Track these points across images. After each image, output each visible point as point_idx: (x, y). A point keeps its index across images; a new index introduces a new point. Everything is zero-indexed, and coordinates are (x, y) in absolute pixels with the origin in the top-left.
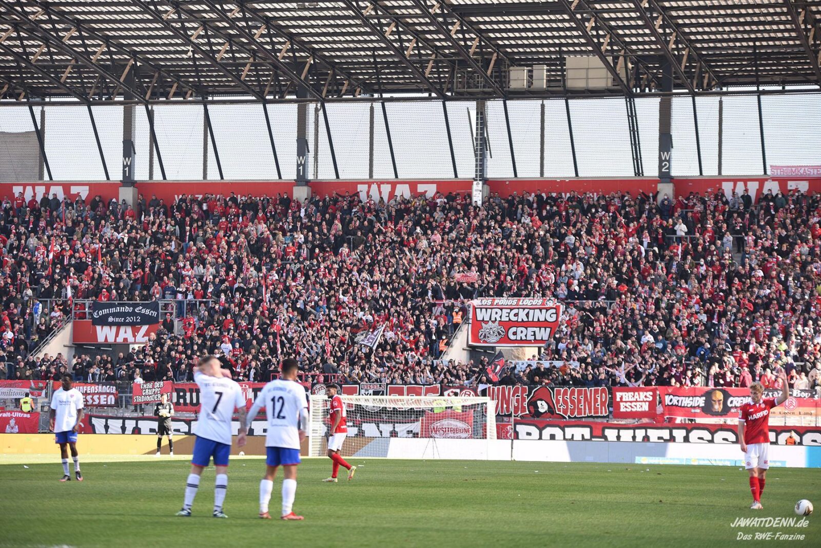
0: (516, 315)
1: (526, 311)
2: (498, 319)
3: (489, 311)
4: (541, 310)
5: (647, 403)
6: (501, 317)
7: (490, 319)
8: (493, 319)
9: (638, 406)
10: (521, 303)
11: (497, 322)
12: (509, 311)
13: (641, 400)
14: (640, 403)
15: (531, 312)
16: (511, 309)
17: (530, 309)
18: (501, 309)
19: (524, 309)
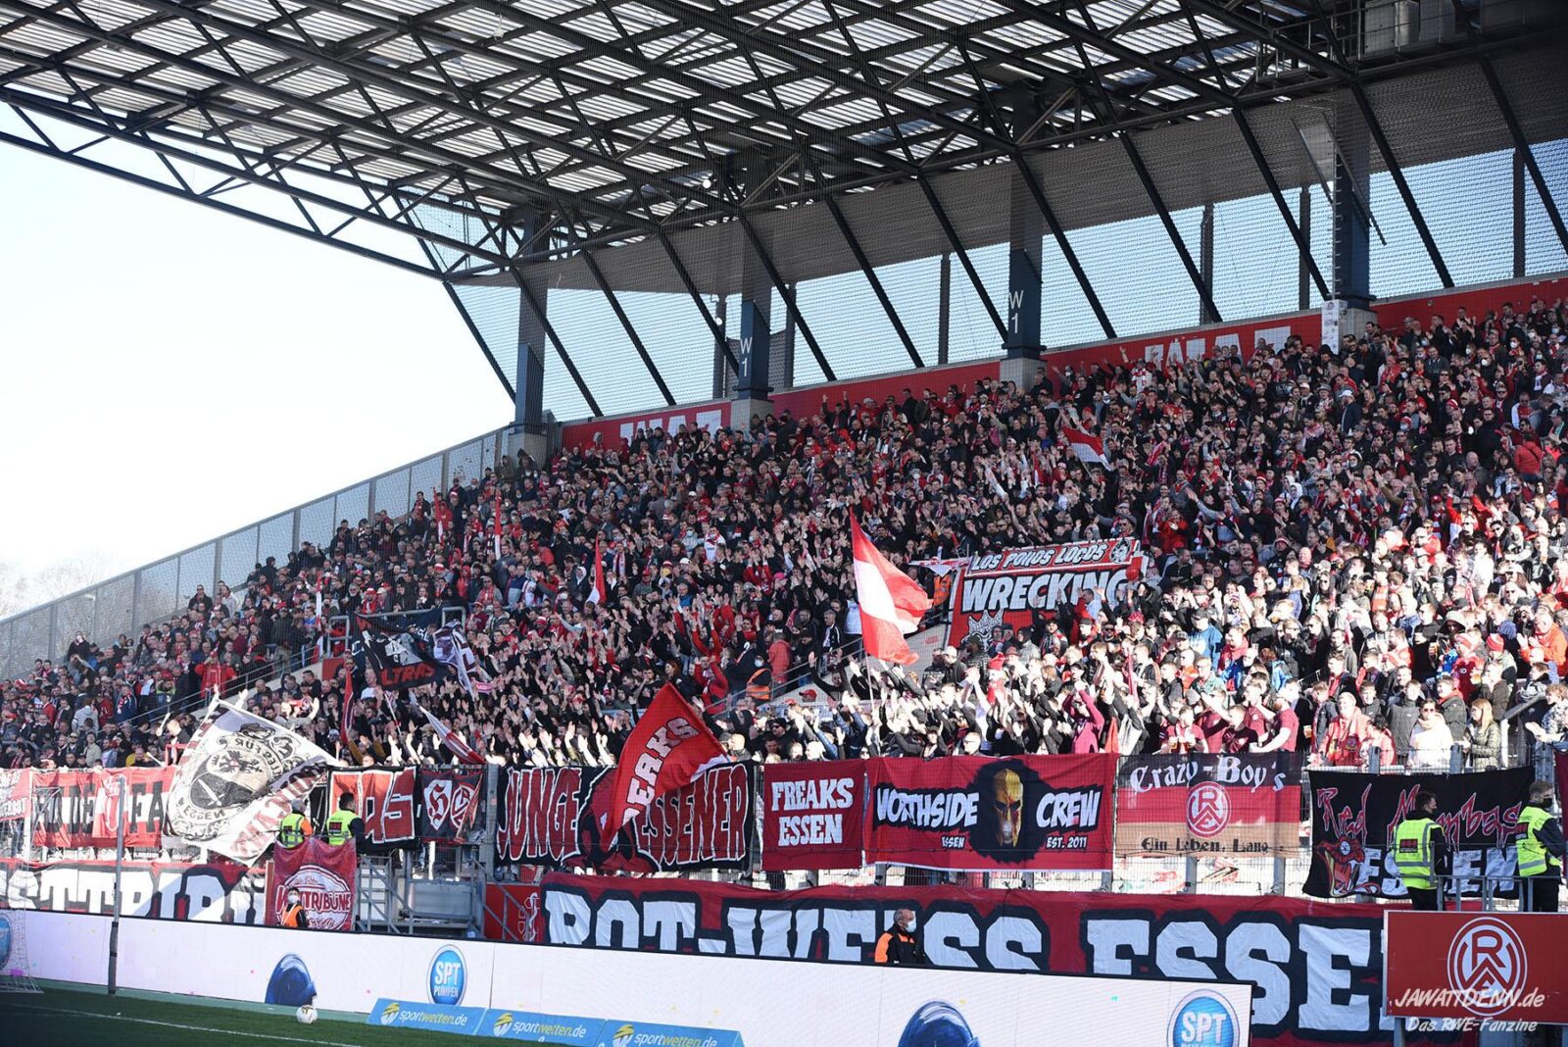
0: (1043, 591)
1: (1068, 577)
2: (1004, 605)
3: (989, 582)
4: (1098, 572)
5: (839, 817)
6: (1009, 599)
7: (986, 607)
8: (992, 606)
9: (815, 828)
10: (1058, 560)
11: (1000, 614)
12: (1028, 580)
13: (823, 805)
14: (820, 818)
15: (1078, 578)
16: (1035, 576)
17: (1076, 572)
18: (1014, 577)
19: (1062, 573)
